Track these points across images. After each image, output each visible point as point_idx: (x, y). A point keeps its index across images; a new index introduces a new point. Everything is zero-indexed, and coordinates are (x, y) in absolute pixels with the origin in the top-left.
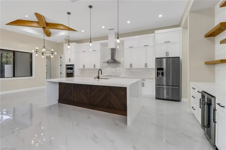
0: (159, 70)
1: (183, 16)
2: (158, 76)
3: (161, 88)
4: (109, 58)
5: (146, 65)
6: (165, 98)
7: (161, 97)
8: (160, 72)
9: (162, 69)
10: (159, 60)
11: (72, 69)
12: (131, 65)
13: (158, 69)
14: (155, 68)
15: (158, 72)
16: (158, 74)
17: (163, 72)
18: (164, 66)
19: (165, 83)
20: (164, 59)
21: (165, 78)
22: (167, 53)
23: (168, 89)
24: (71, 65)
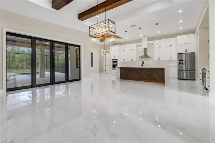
0: (181, 61)
1: (196, 28)
2: (179, 65)
3: (182, 73)
4: (142, 54)
5: (170, 58)
6: (185, 78)
7: (182, 78)
8: (181, 62)
9: (183, 60)
10: (180, 55)
11: (116, 62)
12: (159, 59)
13: (179, 60)
14: (177, 60)
15: (179, 62)
16: (179, 64)
17: (183, 62)
18: (184, 59)
19: (184, 69)
20: (184, 54)
21: (184, 66)
22: (186, 50)
23: (186, 73)
24: (116, 60)
